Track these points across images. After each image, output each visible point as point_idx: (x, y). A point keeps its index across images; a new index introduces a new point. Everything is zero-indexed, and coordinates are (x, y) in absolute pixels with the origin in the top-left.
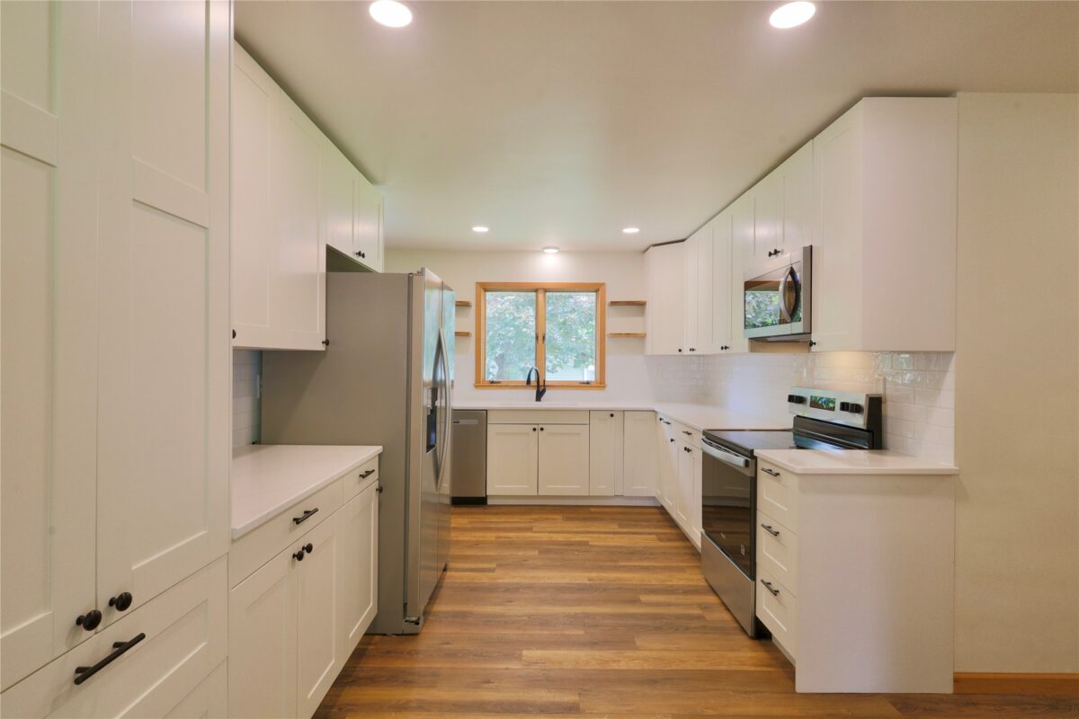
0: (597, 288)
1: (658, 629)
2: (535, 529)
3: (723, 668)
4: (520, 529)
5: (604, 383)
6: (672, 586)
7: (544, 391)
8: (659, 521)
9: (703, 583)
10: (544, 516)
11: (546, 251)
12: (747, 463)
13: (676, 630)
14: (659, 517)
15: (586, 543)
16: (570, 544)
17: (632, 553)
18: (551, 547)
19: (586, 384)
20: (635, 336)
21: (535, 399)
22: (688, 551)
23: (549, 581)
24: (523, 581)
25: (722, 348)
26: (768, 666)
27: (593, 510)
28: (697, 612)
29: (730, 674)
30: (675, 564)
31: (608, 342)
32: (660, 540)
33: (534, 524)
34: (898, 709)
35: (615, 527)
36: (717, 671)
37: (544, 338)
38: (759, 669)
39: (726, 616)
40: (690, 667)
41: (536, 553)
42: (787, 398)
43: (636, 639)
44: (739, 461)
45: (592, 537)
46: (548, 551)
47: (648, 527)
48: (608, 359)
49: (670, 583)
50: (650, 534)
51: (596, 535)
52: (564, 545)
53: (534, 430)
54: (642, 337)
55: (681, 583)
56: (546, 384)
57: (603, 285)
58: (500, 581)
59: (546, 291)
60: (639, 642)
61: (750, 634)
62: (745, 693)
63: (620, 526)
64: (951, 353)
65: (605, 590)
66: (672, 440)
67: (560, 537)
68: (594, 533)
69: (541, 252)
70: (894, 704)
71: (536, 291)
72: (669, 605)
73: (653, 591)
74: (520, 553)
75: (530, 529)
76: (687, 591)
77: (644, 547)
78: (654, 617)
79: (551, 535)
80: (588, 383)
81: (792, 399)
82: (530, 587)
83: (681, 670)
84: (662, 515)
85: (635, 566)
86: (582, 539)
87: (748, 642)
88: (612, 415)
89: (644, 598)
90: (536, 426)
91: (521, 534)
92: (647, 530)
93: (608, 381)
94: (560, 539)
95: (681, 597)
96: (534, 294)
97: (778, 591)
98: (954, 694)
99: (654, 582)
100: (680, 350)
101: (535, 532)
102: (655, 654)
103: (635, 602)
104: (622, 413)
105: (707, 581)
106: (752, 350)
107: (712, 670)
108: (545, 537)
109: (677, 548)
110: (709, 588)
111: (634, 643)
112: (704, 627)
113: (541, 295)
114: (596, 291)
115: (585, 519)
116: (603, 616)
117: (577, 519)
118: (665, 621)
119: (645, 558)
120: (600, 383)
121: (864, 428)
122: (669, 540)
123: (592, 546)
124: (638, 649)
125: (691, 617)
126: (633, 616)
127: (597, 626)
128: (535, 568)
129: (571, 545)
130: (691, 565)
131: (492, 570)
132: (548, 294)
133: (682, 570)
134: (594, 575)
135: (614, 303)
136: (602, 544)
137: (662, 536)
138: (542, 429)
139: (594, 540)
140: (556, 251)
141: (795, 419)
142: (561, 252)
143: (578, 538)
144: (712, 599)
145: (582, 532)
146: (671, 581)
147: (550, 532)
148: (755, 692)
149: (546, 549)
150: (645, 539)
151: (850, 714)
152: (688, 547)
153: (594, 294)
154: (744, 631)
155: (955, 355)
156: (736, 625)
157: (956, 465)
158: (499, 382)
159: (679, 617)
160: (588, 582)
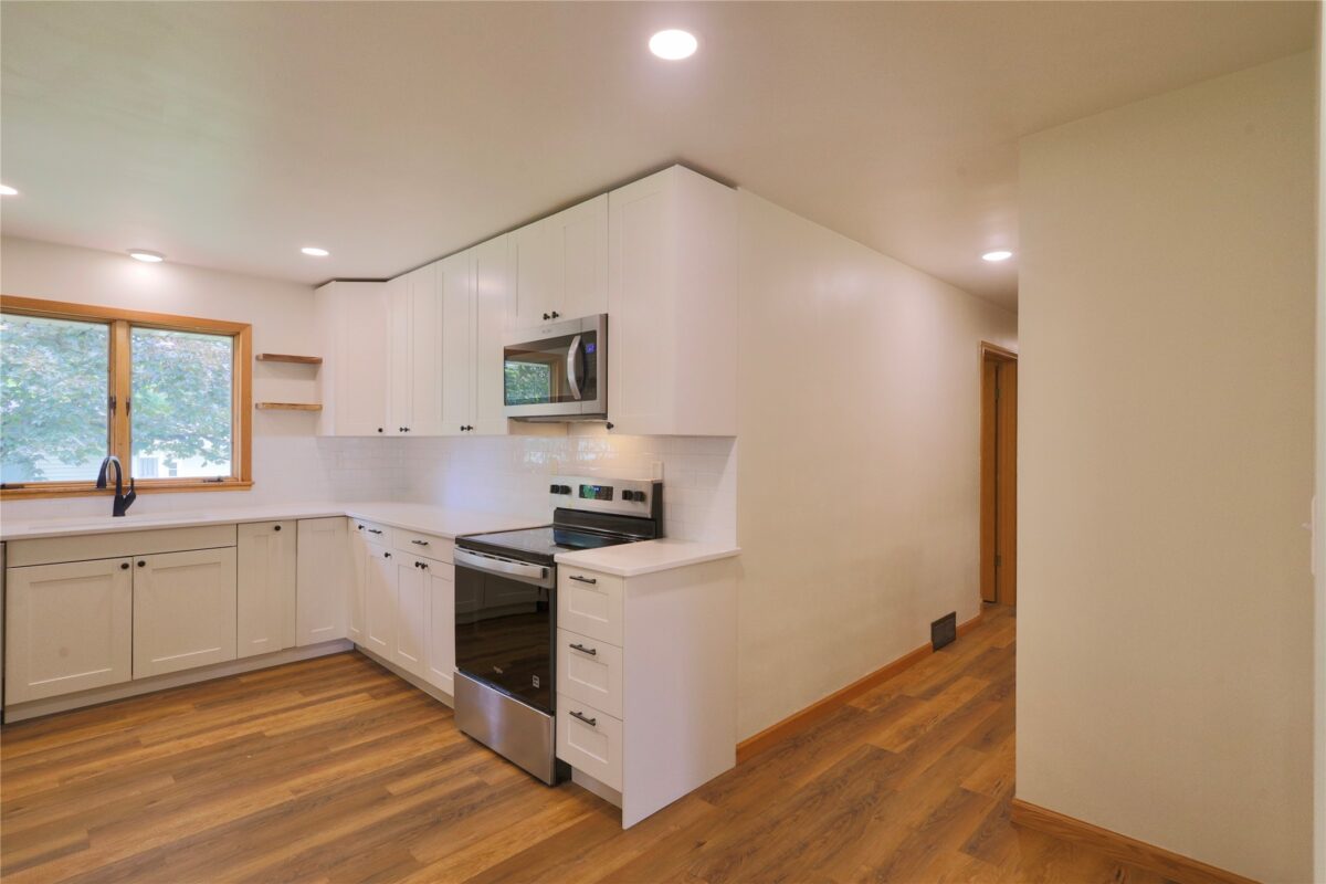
0: (235, 332)
1: (436, 824)
2: (144, 741)
3: (539, 839)
4: (110, 751)
5: (250, 480)
6: (424, 757)
7: (131, 498)
8: (360, 672)
9: (461, 739)
10: (156, 713)
11: (134, 255)
12: (545, 573)
13: (460, 815)
14: (358, 665)
15: (260, 736)
16: (231, 745)
17: (344, 729)
18: (198, 761)
19: (217, 484)
20: (304, 408)
21: (112, 512)
22: (419, 702)
23: (221, 821)
24: (164, 841)
25: (463, 428)
26: (583, 813)
27: (244, 680)
28: (474, 779)
29: (551, 843)
30: (412, 726)
31: (257, 418)
32: (375, 697)
33: (137, 733)
34: (710, 802)
35: (297, 698)
36: (536, 846)
37: (128, 406)
38: (576, 821)
39: (508, 771)
40: (503, 858)
41: (170, 781)
42: (549, 489)
43: (414, 853)
44: (533, 571)
45: (263, 725)
46: (193, 771)
47: (347, 684)
48: (256, 441)
49: (420, 754)
50: (356, 693)
51: (272, 718)
52: (221, 750)
53: (125, 566)
54: (313, 410)
55: (433, 749)
56: (136, 485)
57: (246, 327)
58: (112, 860)
59: (132, 324)
60: (420, 858)
61: (549, 783)
62: (578, 858)
63: (304, 693)
64: (734, 437)
65: (329, 798)
66: (387, 555)
67: (205, 740)
68: (264, 715)
69: (125, 256)
70: (704, 799)
71: (111, 322)
72: (433, 784)
73: (403, 774)
74: (135, 793)
75: (136, 744)
76: (447, 757)
77: (359, 715)
78: (423, 809)
79: (184, 741)
80: (219, 480)
81: (555, 489)
82: (187, 846)
83: (494, 867)
84: (359, 662)
85: (357, 746)
86: (248, 732)
87: (549, 794)
88: (278, 528)
89: (394, 788)
90: (128, 561)
91: (117, 759)
92: (351, 688)
93: (254, 476)
94: (207, 743)
95: (443, 767)
96: (105, 328)
97: (594, 720)
98: (737, 765)
99: (396, 761)
100: (380, 430)
101: (146, 747)
102: (450, 862)
103: (384, 799)
104: (293, 525)
105: (464, 733)
106: (512, 431)
107: (530, 848)
108: (173, 748)
109: (402, 702)
110: (472, 743)
111: (413, 859)
112: (491, 797)
113: (121, 332)
114: (234, 335)
115: (240, 698)
116: (346, 840)
117: (223, 702)
118: (439, 809)
119: (366, 730)
120: (243, 480)
121: (649, 516)
122: (388, 694)
123: (272, 737)
124: (424, 865)
125: (470, 790)
126: (391, 821)
127: (345, 859)
128: (180, 808)
129: (234, 746)
130: (433, 719)
131: (85, 845)
132: (135, 331)
133: (425, 730)
134: (298, 782)
135: (268, 357)
136: (287, 729)
137: (375, 692)
138: (142, 564)
139: (272, 727)
140: (159, 259)
141: (555, 512)
142: (169, 263)
143: (241, 732)
144: (481, 756)
145: (241, 721)
146: (419, 750)
147: (180, 738)
148: (586, 852)
149: (187, 768)
150: (350, 702)
151: (678, 828)
152: (417, 697)
153: (229, 340)
154: (539, 781)
155: (737, 439)
156: (526, 778)
157: (737, 546)
158: (22, 486)
159: (454, 796)
160: (293, 797)
